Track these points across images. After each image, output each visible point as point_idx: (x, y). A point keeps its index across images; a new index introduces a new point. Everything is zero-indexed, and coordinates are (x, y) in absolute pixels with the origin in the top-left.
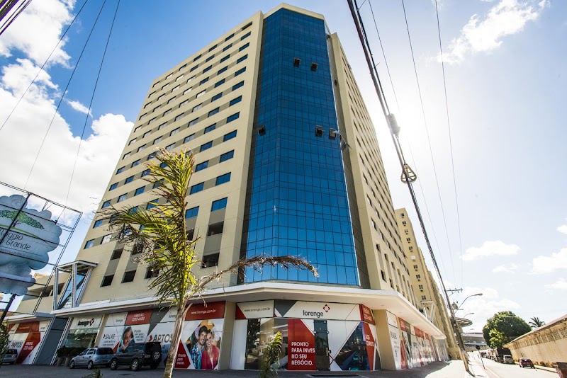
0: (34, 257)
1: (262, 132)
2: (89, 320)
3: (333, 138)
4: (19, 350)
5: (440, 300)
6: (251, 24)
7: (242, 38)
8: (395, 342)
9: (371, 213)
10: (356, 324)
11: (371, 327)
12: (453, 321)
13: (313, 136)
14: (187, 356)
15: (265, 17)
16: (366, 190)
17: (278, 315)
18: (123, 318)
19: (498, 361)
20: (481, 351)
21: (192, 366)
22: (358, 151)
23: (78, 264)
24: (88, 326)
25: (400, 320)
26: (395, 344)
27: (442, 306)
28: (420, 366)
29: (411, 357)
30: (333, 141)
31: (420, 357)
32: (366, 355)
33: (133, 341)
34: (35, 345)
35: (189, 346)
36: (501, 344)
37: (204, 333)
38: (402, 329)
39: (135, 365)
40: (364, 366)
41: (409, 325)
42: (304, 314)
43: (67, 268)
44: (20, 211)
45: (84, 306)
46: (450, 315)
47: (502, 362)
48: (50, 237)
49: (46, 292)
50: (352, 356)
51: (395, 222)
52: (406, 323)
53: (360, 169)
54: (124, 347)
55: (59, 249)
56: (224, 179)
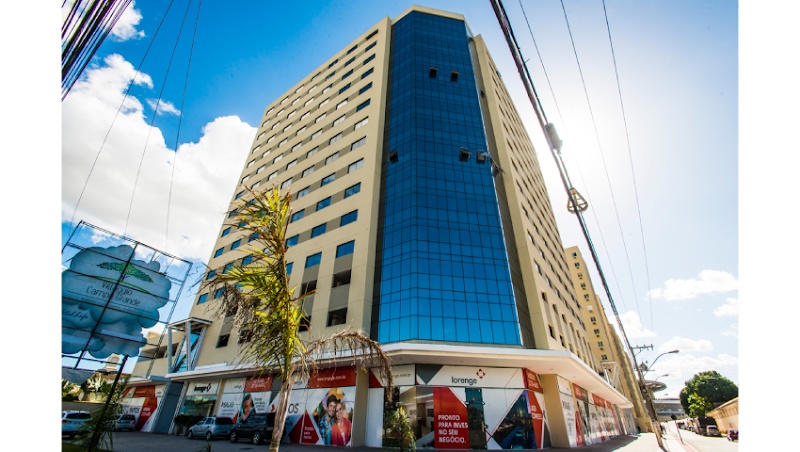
0: (144, 314)
1: (394, 159)
2: (206, 385)
3: (482, 162)
4: (137, 415)
5: (625, 360)
6: (376, 32)
7: (367, 49)
8: (569, 414)
9: (533, 253)
10: (519, 393)
11: (538, 395)
12: (642, 386)
13: (457, 160)
14: (315, 431)
15: (394, 22)
16: (527, 225)
17: (421, 382)
18: (242, 383)
19: (700, 433)
20: (678, 421)
21: (321, 442)
22: (514, 177)
23: (192, 322)
24: (205, 392)
25: (575, 386)
26: (569, 415)
27: (628, 368)
28: (600, 441)
29: (589, 430)
30: (482, 166)
31: (601, 431)
32: (532, 429)
33: (254, 410)
34: (152, 411)
35: (317, 418)
36: (704, 412)
37: (333, 404)
38: (577, 397)
39: (256, 439)
40: (529, 443)
41: (585, 391)
42: (453, 381)
43: (180, 326)
44: (128, 262)
45: (200, 370)
46: (638, 378)
47: (706, 435)
48: (160, 292)
49: (159, 353)
50: (514, 431)
51: (566, 264)
52: (582, 390)
53: (518, 199)
54: (244, 417)
55: (169, 305)
56: (349, 217)
